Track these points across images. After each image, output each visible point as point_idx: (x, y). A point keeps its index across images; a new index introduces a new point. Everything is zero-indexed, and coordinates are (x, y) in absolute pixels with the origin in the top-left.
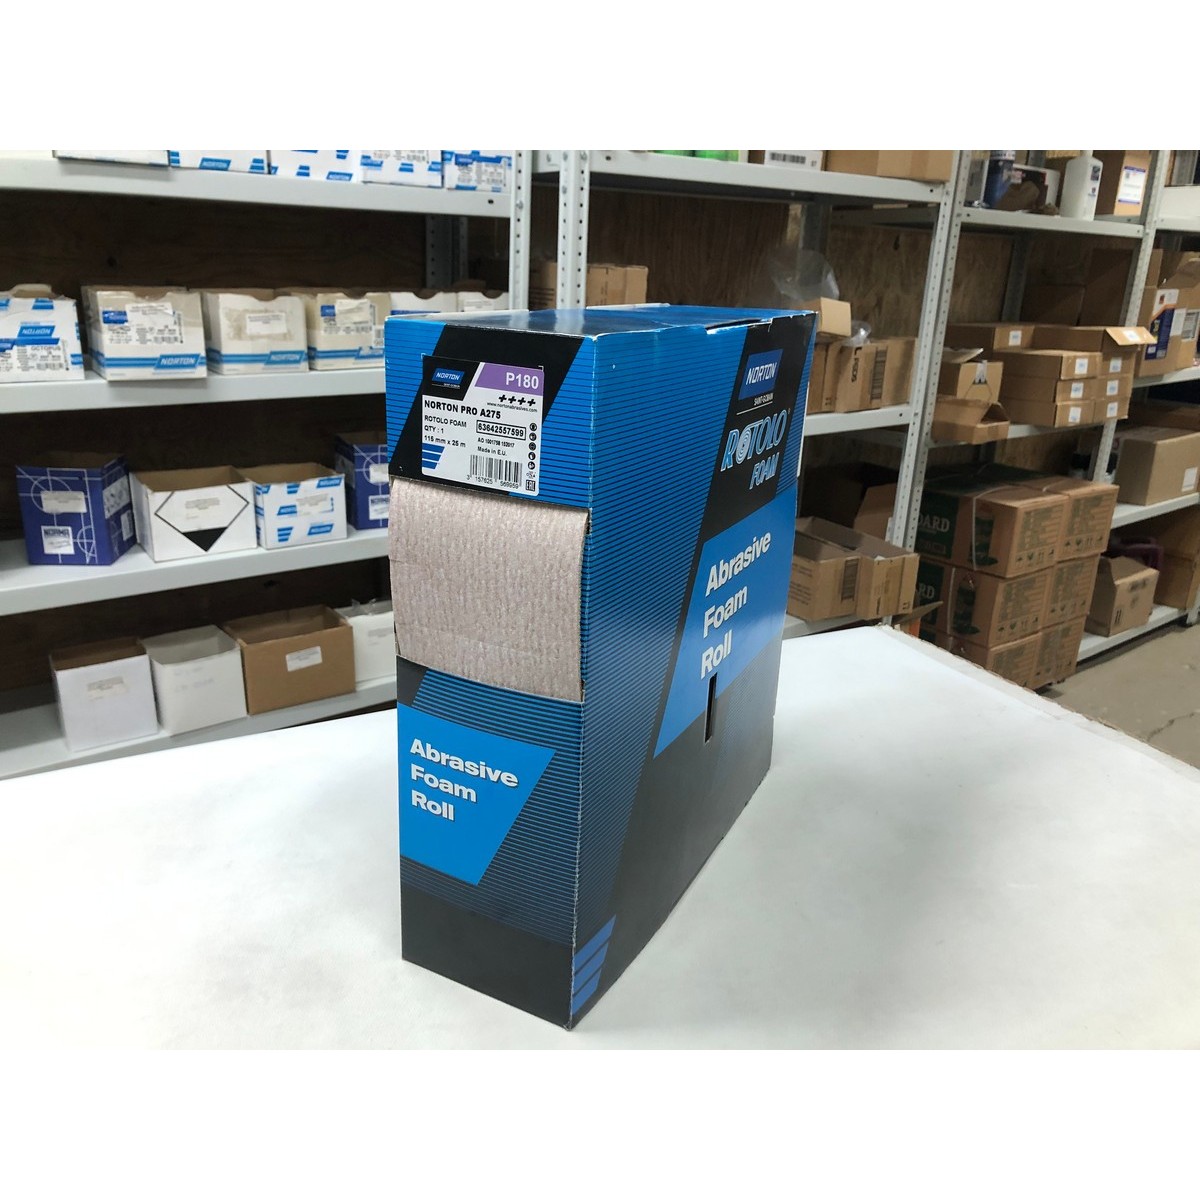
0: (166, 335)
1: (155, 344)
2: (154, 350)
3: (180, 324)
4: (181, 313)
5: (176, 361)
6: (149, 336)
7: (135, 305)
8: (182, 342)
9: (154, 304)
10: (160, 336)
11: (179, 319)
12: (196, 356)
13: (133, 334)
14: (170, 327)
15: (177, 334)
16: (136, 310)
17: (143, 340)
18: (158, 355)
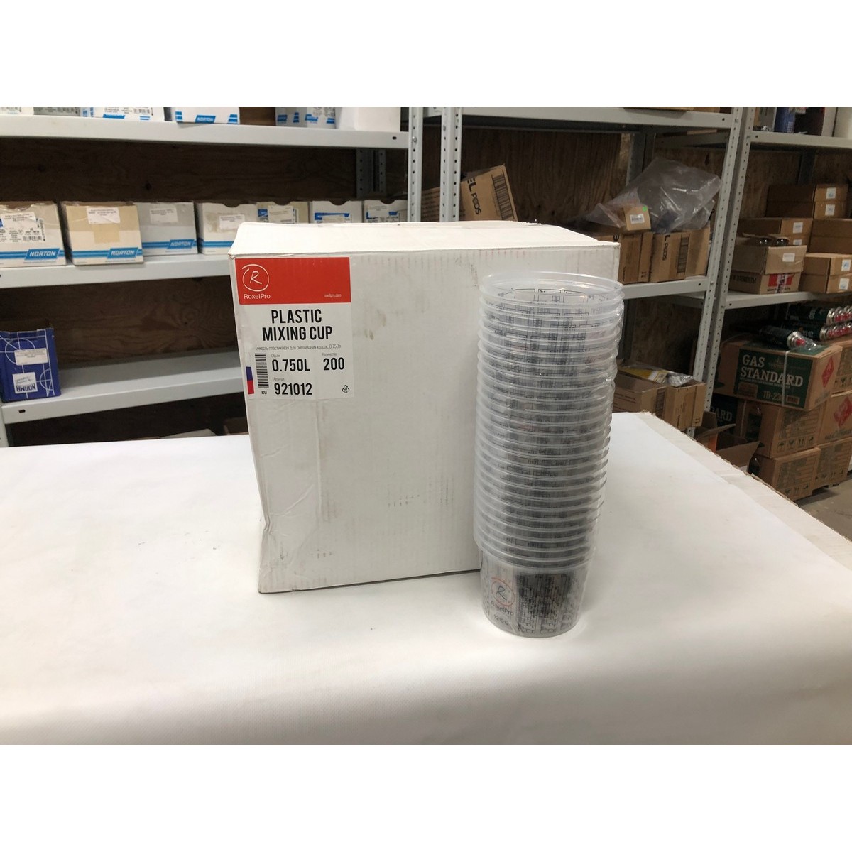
0: (32, 235)
1: (24, 242)
2: (24, 246)
3: (42, 227)
4: (42, 219)
5: (41, 254)
6: (19, 236)
7: (7, 214)
8: (44, 240)
9: (21, 214)
10: (28, 236)
11: (41, 224)
12: (56, 250)
13: (7, 235)
14: (34, 230)
15: (41, 235)
16: (9, 218)
17: (15, 239)
18: (27, 250)
